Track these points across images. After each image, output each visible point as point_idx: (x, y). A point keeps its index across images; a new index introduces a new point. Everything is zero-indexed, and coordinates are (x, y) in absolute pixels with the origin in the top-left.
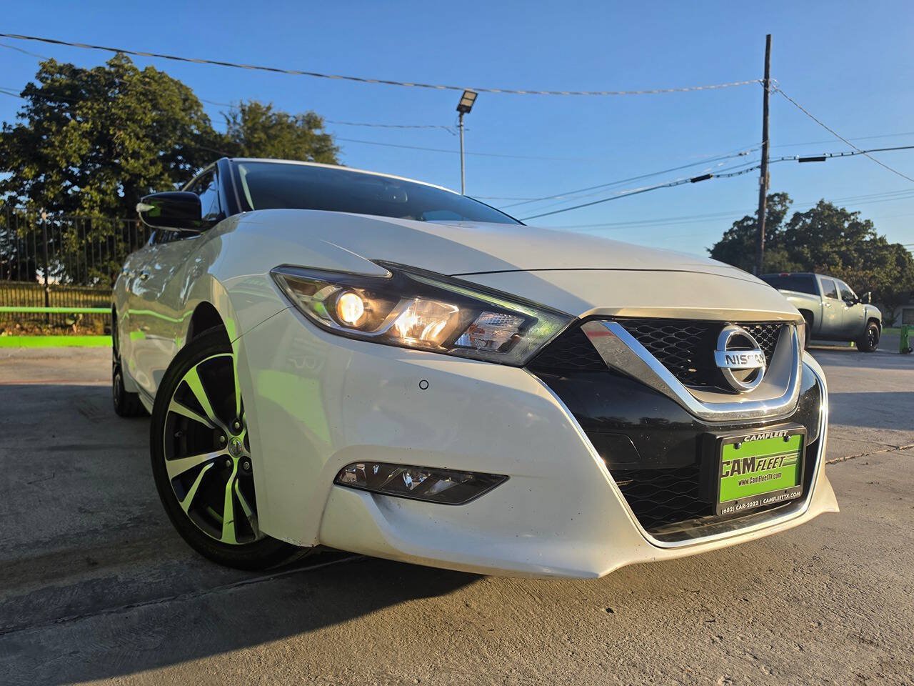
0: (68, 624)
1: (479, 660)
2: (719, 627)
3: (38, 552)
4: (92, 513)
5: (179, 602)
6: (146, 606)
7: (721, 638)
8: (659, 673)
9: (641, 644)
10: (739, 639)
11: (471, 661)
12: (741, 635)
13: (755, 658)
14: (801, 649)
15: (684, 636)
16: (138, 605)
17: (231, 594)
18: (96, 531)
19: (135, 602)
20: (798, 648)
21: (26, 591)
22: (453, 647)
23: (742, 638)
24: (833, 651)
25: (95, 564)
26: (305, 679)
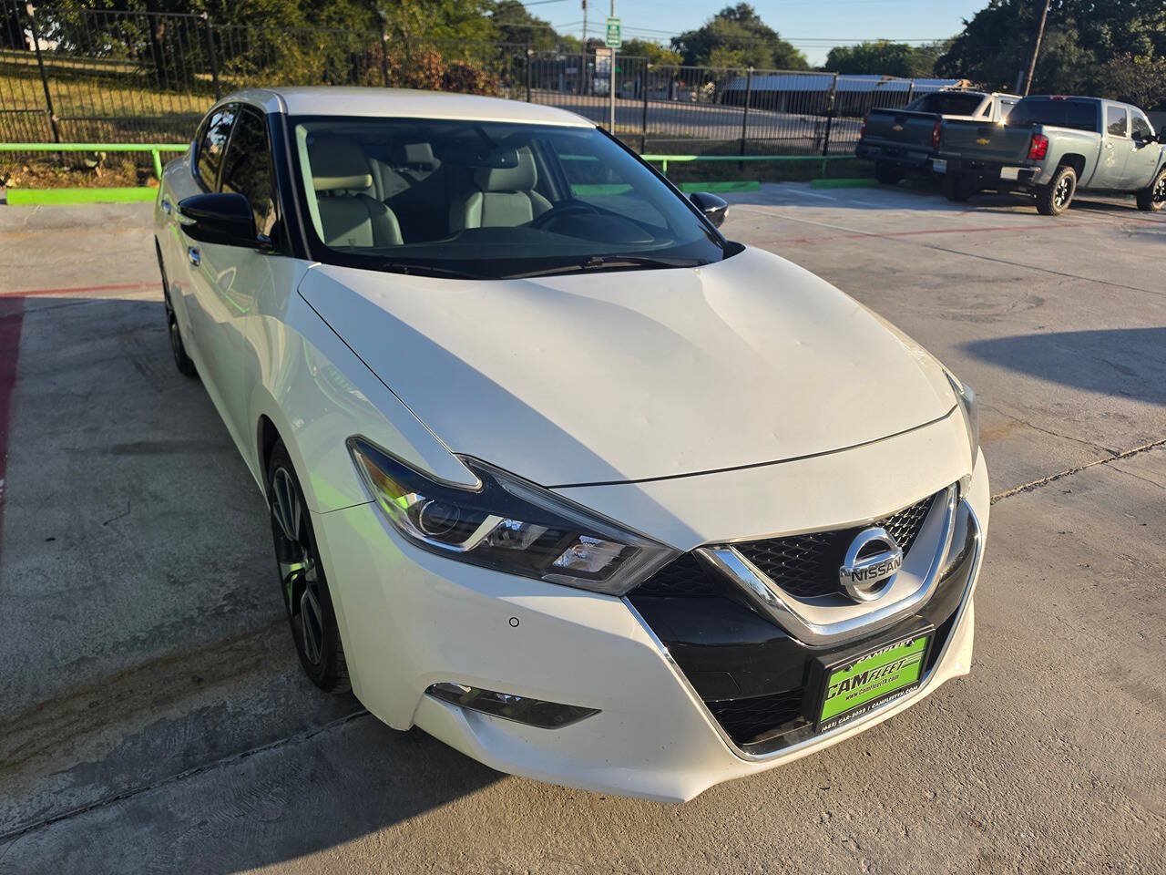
0: (189, 780)
1: (587, 844)
2: (831, 797)
3: (138, 658)
4: (183, 584)
5: (293, 747)
6: (260, 754)
7: (831, 816)
8: (760, 867)
9: (749, 823)
10: (848, 817)
11: (580, 845)
12: (852, 812)
13: (858, 847)
14: (907, 835)
15: (794, 813)
16: (253, 752)
17: (344, 734)
18: (191, 620)
19: (250, 748)
20: (904, 832)
21: (138, 725)
22: (564, 824)
23: (851, 816)
24: (938, 837)
25: (200, 680)
26: (422, 867)
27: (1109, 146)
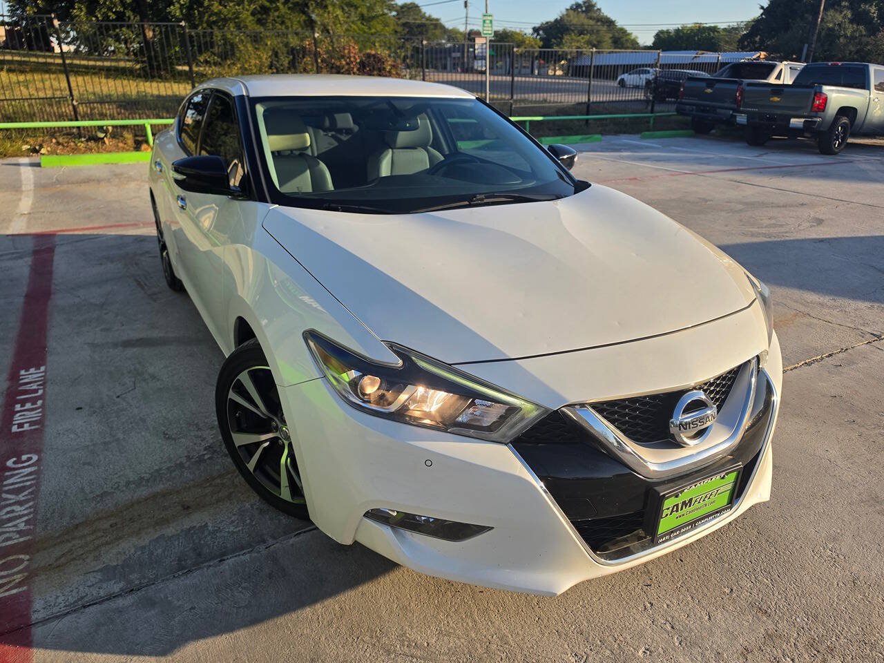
0: (182, 578)
1: (470, 624)
2: (653, 592)
3: (143, 492)
4: (175, 439)
5: (256, 554)
6: (233, 559)
7: (652, 605)
8: (599, 642)
9: (590, 610)
10: (665, 606)
11: (465, 624)
12: (668, 602)
13: (672, 627)
14: (710, 618)
15: (624, 603)
16: (228, 559)
17: (292, 545)
18: (181, 465)
19: (224, 556)
20: (707, 617)
21: (145, 540)
22: (453, 610)
23: (668, 605)
24: (733, 621)
25: (188, 507)
26: (350, 640)
27: (876, 100)
